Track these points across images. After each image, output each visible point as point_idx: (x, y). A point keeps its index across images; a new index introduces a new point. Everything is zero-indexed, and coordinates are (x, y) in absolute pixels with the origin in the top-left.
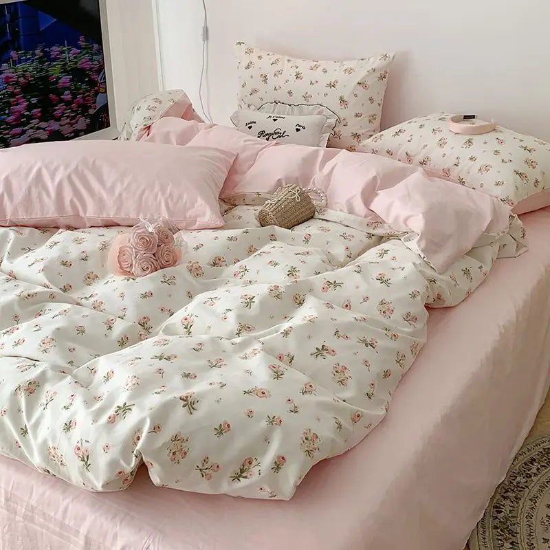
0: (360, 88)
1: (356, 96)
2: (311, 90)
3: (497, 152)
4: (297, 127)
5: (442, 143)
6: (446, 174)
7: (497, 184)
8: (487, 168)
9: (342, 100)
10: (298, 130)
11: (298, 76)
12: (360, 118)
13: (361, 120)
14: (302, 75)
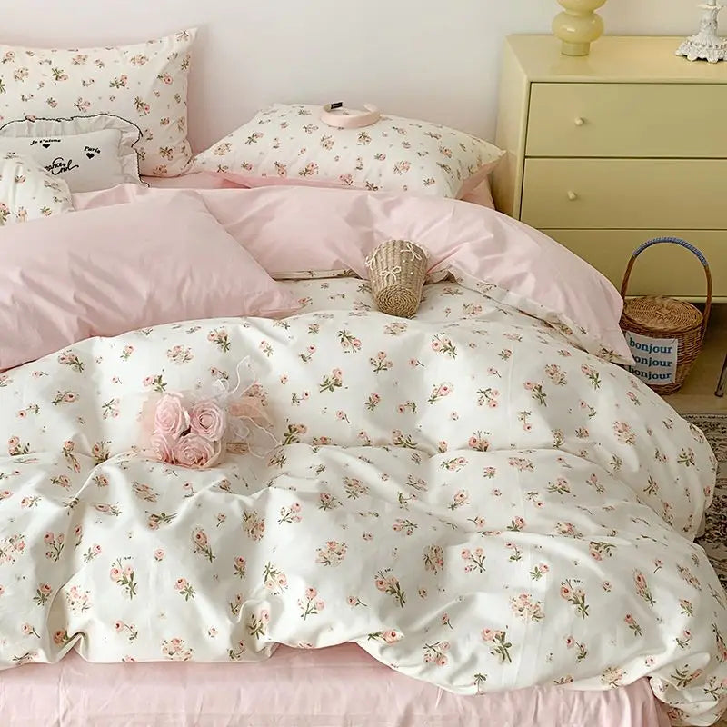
0: (162, 83)
1: (158, 94)
2: (86, 94)
3: (406, 145)
4: (87, 151)
5: (326, 143)
6: (346, 182)
7: (427, 183)
8: (405, 166)
9: (139, 103)
10: (90, 156)
11: (58, 75)
12: (167, 126)
13: (169, 128)
14: (64, 73)
